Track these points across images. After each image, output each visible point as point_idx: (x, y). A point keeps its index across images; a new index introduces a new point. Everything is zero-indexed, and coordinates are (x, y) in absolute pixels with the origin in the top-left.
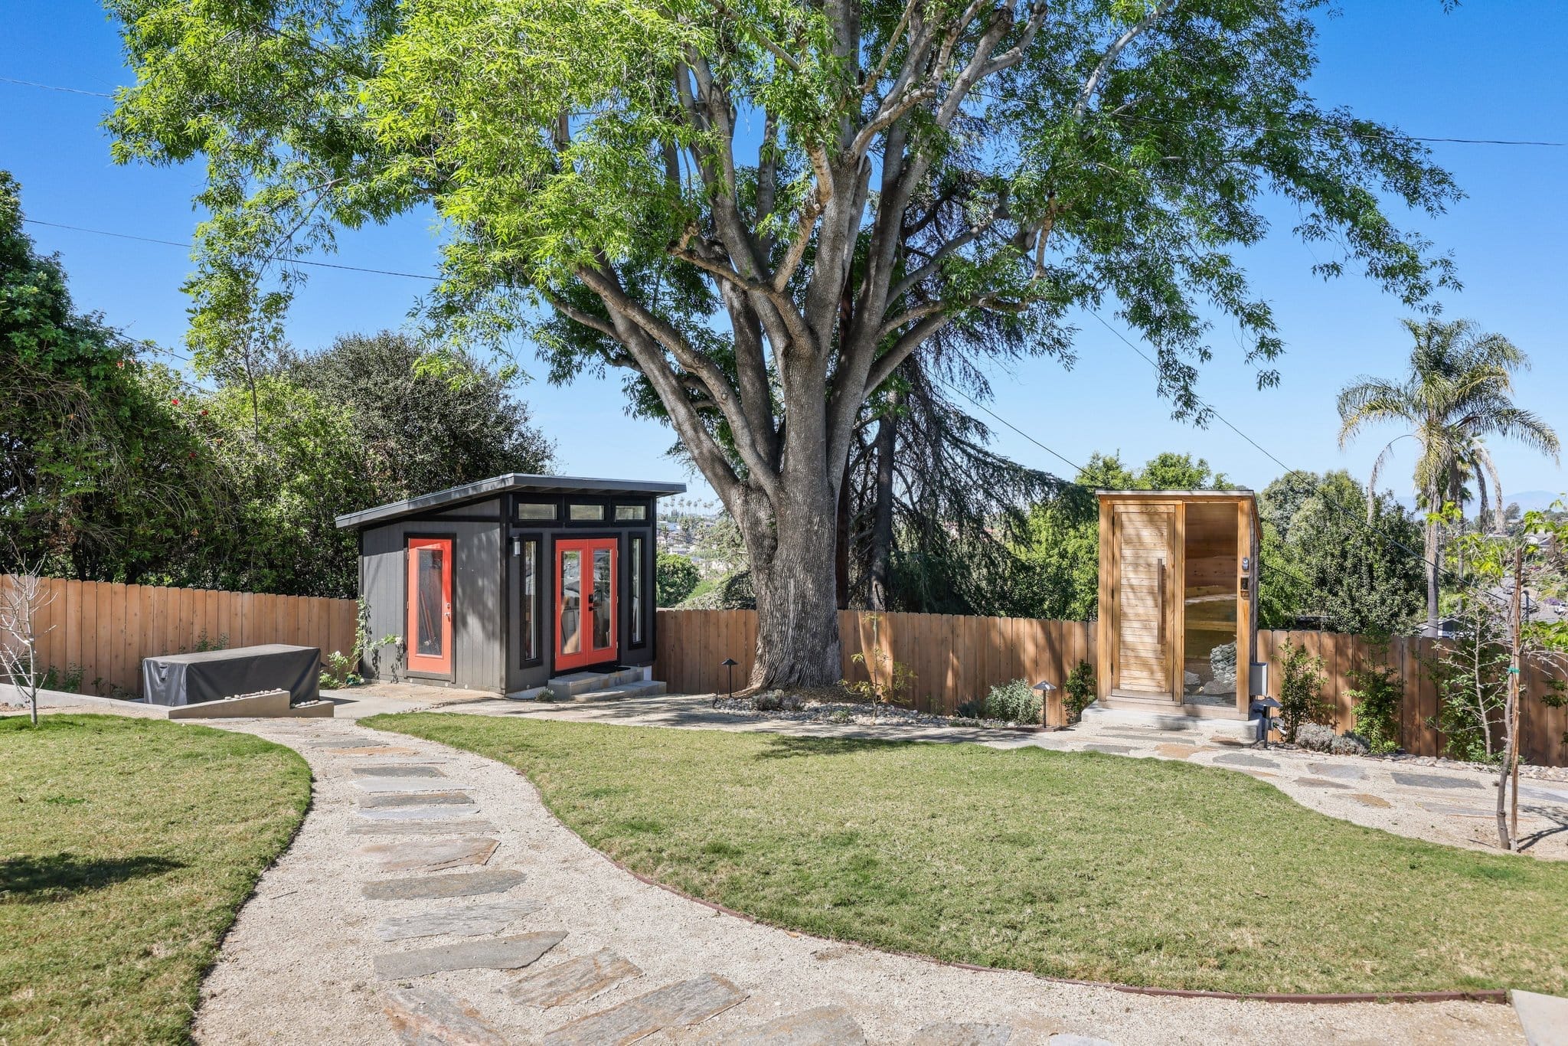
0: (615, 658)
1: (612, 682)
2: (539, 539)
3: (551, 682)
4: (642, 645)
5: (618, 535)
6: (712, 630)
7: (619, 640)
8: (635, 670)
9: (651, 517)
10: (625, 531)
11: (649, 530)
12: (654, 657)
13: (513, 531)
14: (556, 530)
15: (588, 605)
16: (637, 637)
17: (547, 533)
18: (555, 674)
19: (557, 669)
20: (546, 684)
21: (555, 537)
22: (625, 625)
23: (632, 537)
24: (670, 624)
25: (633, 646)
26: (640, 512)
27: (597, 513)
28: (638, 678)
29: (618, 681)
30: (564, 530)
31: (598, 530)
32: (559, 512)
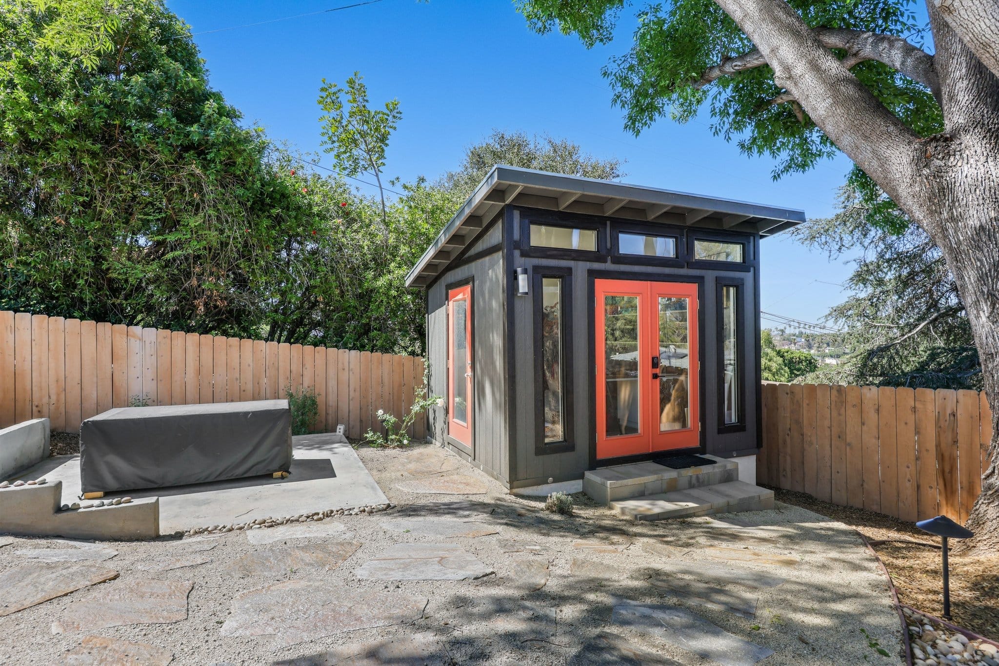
0: (695, 443)
1: (683, 481)
2: (564, 276)
3: (589, 475)
4: (740, 427)
5: (700, 280)
6: (851, 414)
7: (703, 419)
8: (723, 464)
9: (750, 263)
10: (710, 276)
11: (748, 277)
12: (759, 445)
13: (520, 262)
14: (596, 266)
15: (651, 371)
16: (732, 417)
17: (580, 269)
18: (595, 464)
19: (600, 456)
20: (582, 477)
21: (593, 274)
22: (712, 399)
23: (721, 284)
24: (784, 401)
25: (724, 428)
26: (734, 253)
27: (664, 247)
28: (729, 477)
29: (694, 481)
30: (609, 266)
31: (667, 270)
32: (600, 241)
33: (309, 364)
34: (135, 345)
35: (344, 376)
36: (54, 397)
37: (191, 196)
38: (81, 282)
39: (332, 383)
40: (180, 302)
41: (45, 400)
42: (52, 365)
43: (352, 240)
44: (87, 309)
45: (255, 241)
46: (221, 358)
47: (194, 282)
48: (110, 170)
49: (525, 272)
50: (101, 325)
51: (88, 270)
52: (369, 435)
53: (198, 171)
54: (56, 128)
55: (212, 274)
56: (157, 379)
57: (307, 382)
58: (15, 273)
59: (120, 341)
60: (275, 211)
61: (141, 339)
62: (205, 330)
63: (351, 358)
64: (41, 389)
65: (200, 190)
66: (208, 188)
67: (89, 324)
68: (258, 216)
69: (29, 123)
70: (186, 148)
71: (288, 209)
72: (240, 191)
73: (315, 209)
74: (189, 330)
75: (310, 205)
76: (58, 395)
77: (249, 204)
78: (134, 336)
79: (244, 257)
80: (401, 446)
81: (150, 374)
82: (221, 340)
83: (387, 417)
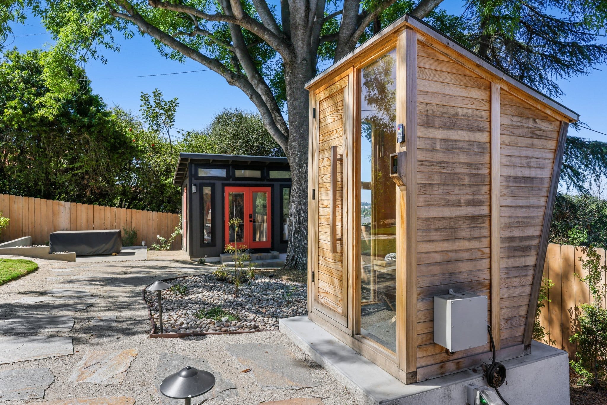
0: (270, 246)
3: (221, 255)
5: (271, 186)
7: (273, 238)
10: (277, 184)
14: (226, 182)
15: (249, 219)
17: (219, 183)
18: (224, 252)
20: (219, 256)
21: (224, 185)
22: (277, 231)
23: (282, 187)
27: (256, 174)
29: (259, 258)
30: (231, 182)
31: (258, 182)
32: (227, 173)
33: (134, 218)
34: (62, 209)
35: (150, 223)
36: (30, 230)
37: (85, 146)
38: (40, 183)
39: (145, 226)
40: (80, 190)
41: (27, 230)
42: (30, 217)
43: (155, 162)
44: (42, 194)
45: (112, 164)
46: (97, 215)
47: (86, 182)
48: (52, 137)
49: (195, 185)
50: (48, 200)
51: (43, 178)
52: (154, 245)
53: (87, 136)
54: (33, 124)
55: (93, 179)
56: (71, 223)
57: (134, 225)
58: (15, 180)
59: (56, 207)
60: (120, 151)
61: (64, 207)
62: (90, 202)
63: (153, 215)
64: (26, 226)
65: (88, 144)
66: (92, 144)
67: (44, 201)
68: (113, 153)
69: (22, 122)
70: (82, 127)
71: (127, 149)
72: (105, 144)
73: (139, 149)
74: (84, 203)
75: (137, 146)
76: (32, 229)
77: (109, 148)
78: (62, 205)
79: (107, 170)
80: (167, 250)
81: (68, 221)
82: (97, 207)
83: (162, 238)
